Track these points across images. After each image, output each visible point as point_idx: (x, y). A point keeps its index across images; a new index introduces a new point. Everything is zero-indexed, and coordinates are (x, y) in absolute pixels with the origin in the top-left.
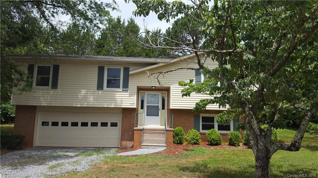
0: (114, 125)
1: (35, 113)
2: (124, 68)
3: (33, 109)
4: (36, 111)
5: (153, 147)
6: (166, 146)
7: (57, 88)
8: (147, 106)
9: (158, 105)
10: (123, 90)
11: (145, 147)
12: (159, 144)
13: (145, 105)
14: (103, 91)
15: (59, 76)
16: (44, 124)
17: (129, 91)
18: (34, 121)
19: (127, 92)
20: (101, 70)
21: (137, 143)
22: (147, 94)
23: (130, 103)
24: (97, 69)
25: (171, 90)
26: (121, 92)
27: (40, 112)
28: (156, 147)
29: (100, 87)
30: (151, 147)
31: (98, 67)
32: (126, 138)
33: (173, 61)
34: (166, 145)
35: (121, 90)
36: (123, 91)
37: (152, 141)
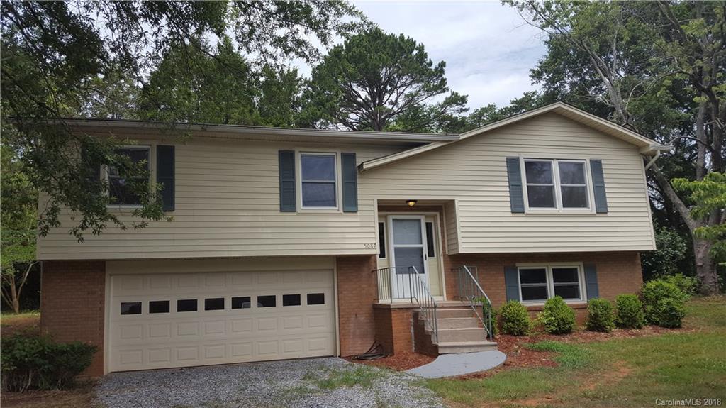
0: (316, 299)
1: (103, 283)
2: (342, 153)
3: (96, 270)
4: (105, 274)
5: (466, 350)
6: (496, 345)
7: (173, 210)
8: (396, 250)
9: (420, 246)
10: (344, 212)
11: (448, 351)
12: (478, 341)
13: (392, 246)
14: (295, 214)
15: (176, 175)
16: (134, 309)
17: (359, 213)
18: (102, 302)
19: (354, 214)
20: (286, 160)
21: (401, 342)
22: (394, 220)
23: (365, 244)
24: (277, 157)
25: (458, 209)
26: (339, 215)
27: (112, 277)
28: (473, 349)
29: (287, 204)
30: (462, 350)
31: (277, 153)
32: (352, 331)
33: (462, 137)
34: (496, 343)
35: (341, 211)
36: (345, 214)
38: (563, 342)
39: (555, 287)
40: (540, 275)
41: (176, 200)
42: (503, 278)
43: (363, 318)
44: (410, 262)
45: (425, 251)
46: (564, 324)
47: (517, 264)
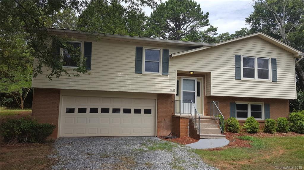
0: (148, 111)
1: (59, 99)
2: (163, 49)
3: (56, 93)
4: (60, 95)
5: (212, 138)
6: (225, 136)
7: (90, 70)
8: (183, 92)
9: (194, 91)
10: (162, 75)
11: (204, 137)
12: (216, 134)
13: (182, 91)
14: (141, 74)
15: (92, 55)
16: (71, 111)
17: (169, 76)
18: (58, 107)
19: (167, 76)
20: (139, 51)
21: (183, 132)
22: (183, 80)
23: (170, 89)
24: (135, 50)
25: (212, 76)
26: (160, 76)
27: (63, 97)
28: (215, 137)
29: (138, 70)
30: (210, 138)
31: (135, 48)
32: (162, 126)
33: (217, 45)
34: (225, 135)
35: (161, 75)
36: (163, 76)
37: (207, 131)
38: (253, 137)
39: (251, 112)
40: (245, 107)
41: (92, 66)
42: (229, 107)
43: (167, 121)
44: (189, 98)
45: (196, 94)
46: (254, 129)
47: (236, 102)
